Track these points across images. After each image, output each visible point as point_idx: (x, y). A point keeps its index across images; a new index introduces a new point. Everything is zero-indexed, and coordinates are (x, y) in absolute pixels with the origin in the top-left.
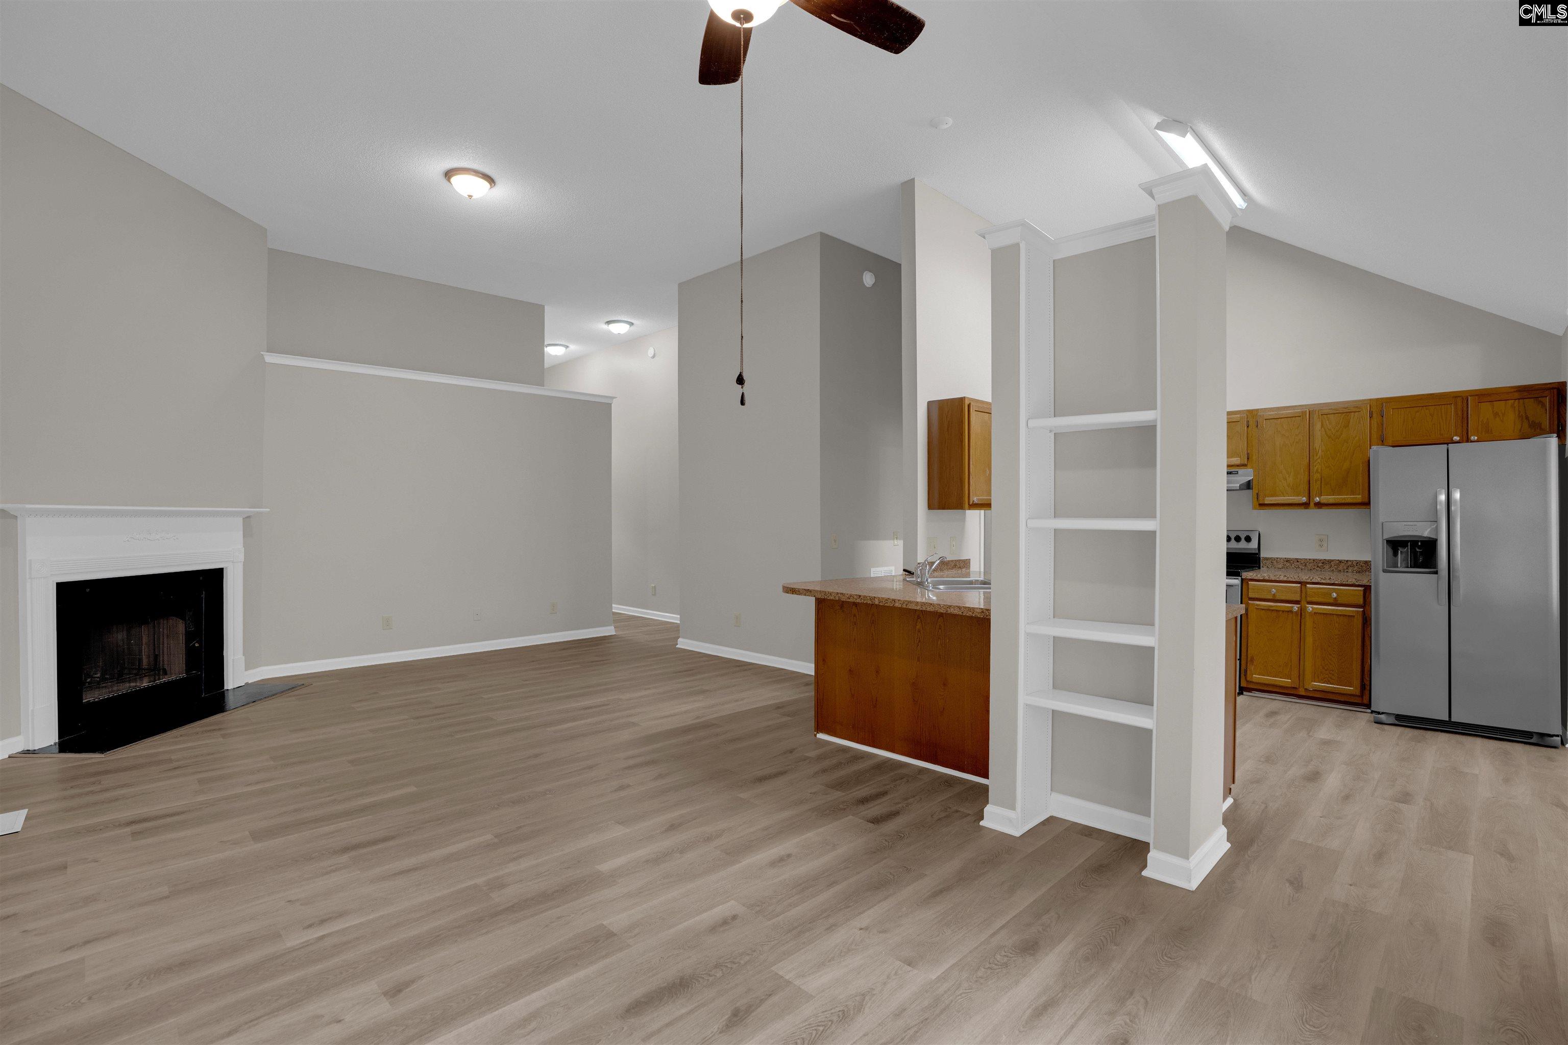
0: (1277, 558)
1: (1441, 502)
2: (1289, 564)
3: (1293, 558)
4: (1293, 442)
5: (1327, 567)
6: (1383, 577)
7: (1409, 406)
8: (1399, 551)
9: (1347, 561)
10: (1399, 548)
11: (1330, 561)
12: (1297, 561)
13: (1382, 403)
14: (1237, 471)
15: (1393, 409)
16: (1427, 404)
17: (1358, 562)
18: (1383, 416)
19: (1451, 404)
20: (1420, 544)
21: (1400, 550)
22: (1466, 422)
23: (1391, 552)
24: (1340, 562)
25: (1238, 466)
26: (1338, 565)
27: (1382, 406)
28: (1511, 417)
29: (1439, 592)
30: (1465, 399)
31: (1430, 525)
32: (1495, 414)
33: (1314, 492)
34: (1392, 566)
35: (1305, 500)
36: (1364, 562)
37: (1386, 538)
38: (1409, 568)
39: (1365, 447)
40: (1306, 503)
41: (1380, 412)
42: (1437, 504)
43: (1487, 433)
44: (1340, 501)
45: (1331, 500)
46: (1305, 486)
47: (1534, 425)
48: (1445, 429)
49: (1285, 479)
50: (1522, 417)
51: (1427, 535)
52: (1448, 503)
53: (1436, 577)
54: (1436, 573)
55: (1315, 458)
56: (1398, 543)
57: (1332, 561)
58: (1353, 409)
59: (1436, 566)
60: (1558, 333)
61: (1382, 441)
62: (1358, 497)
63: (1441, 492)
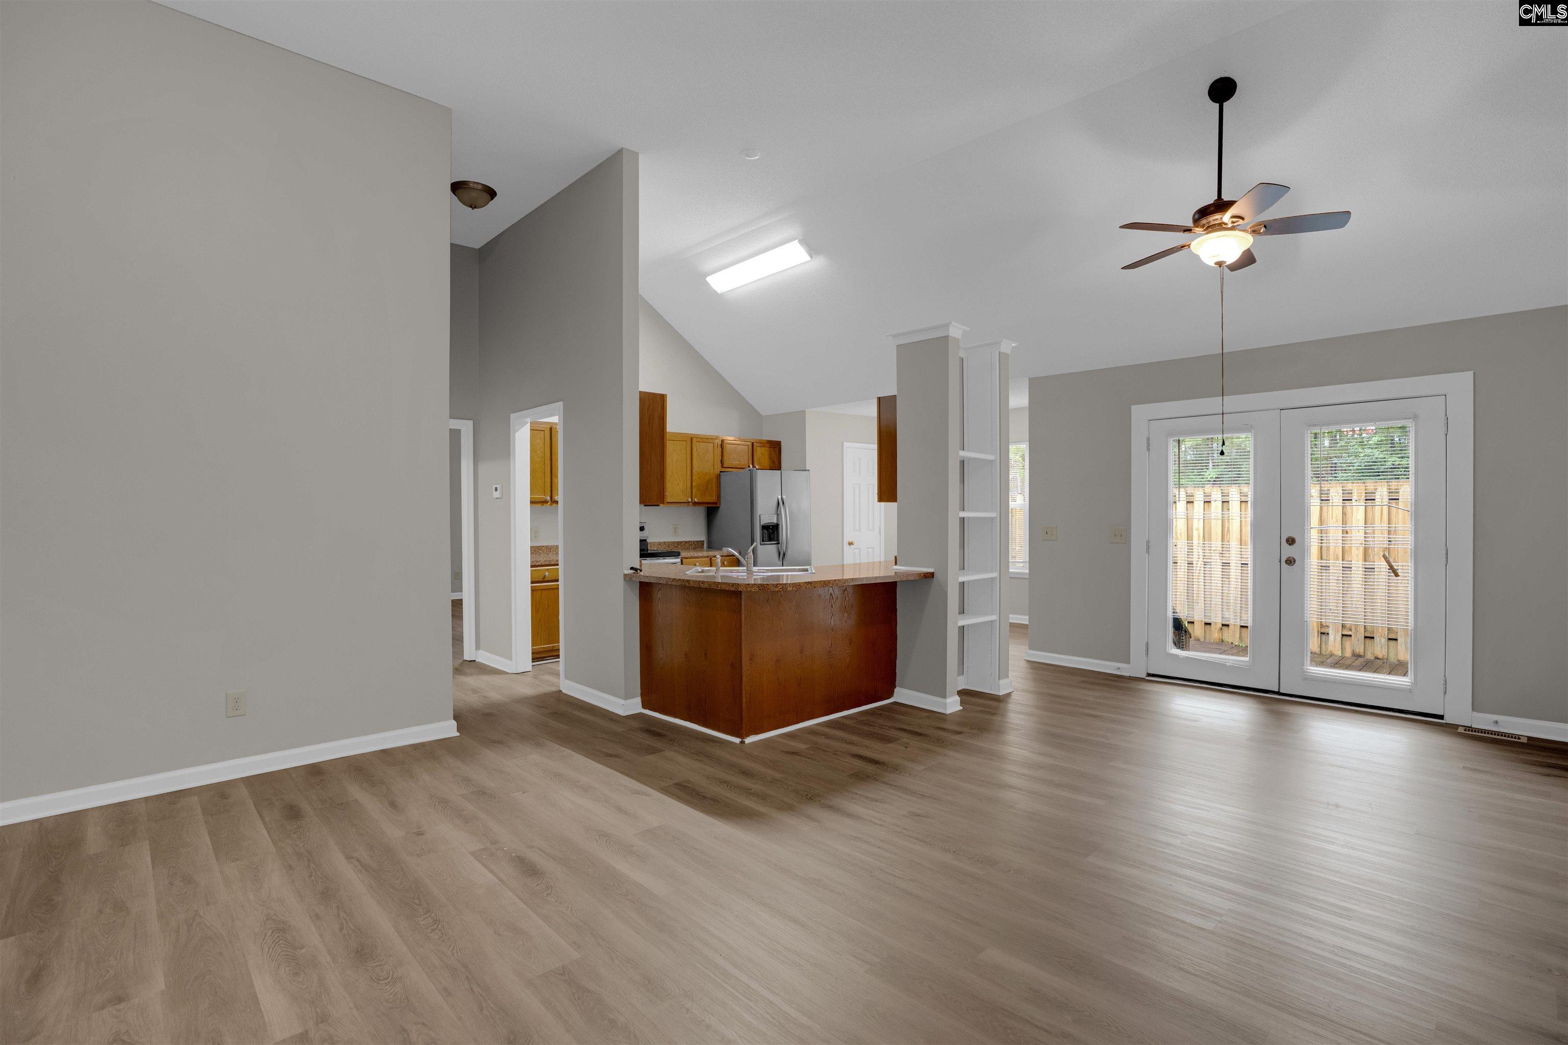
0: (654, 542)
2: (660, 547)
3: (662, 542)
4: (682, 459)
5: (680, 546)
9: (689, 542)
12: (665, 544)
15: (727, 444)
17: (694, 542)
18: (723, 448)
22: (753, 456)
24: (686, 542)
26: (685, 545)
27: (723, 441)
28: (767, 456)
29: (780, 554)
30: (753, 443)
31: (776, 516)
32: (762, 454)
33: (693, 495)
34: (763, 541)
35: (690, 500)
36: (697, 542)
37: (761, 524)
38: (768, 541)
39: (716, 466)
40: (690, 502)
41: (721, 445)
42: (779, 504)
43: (760, 464)
44: (704, 501)
45: (701, 501)
46: (689, 490)
47: (773, 462)
48: (745, 460)
49: (678, 485)
50: (770, 457)
51: (775, 521)
52: (783, 503)
53: (778, 547)
54: (778, 543)
55: (694, 471)
56: (765, 527)
57: (682, 542)
58: (711, 441)
59: (778, 540)
60: (763, 412)
61: (722, 464)
62: (713, 499)
63: (780, 497)
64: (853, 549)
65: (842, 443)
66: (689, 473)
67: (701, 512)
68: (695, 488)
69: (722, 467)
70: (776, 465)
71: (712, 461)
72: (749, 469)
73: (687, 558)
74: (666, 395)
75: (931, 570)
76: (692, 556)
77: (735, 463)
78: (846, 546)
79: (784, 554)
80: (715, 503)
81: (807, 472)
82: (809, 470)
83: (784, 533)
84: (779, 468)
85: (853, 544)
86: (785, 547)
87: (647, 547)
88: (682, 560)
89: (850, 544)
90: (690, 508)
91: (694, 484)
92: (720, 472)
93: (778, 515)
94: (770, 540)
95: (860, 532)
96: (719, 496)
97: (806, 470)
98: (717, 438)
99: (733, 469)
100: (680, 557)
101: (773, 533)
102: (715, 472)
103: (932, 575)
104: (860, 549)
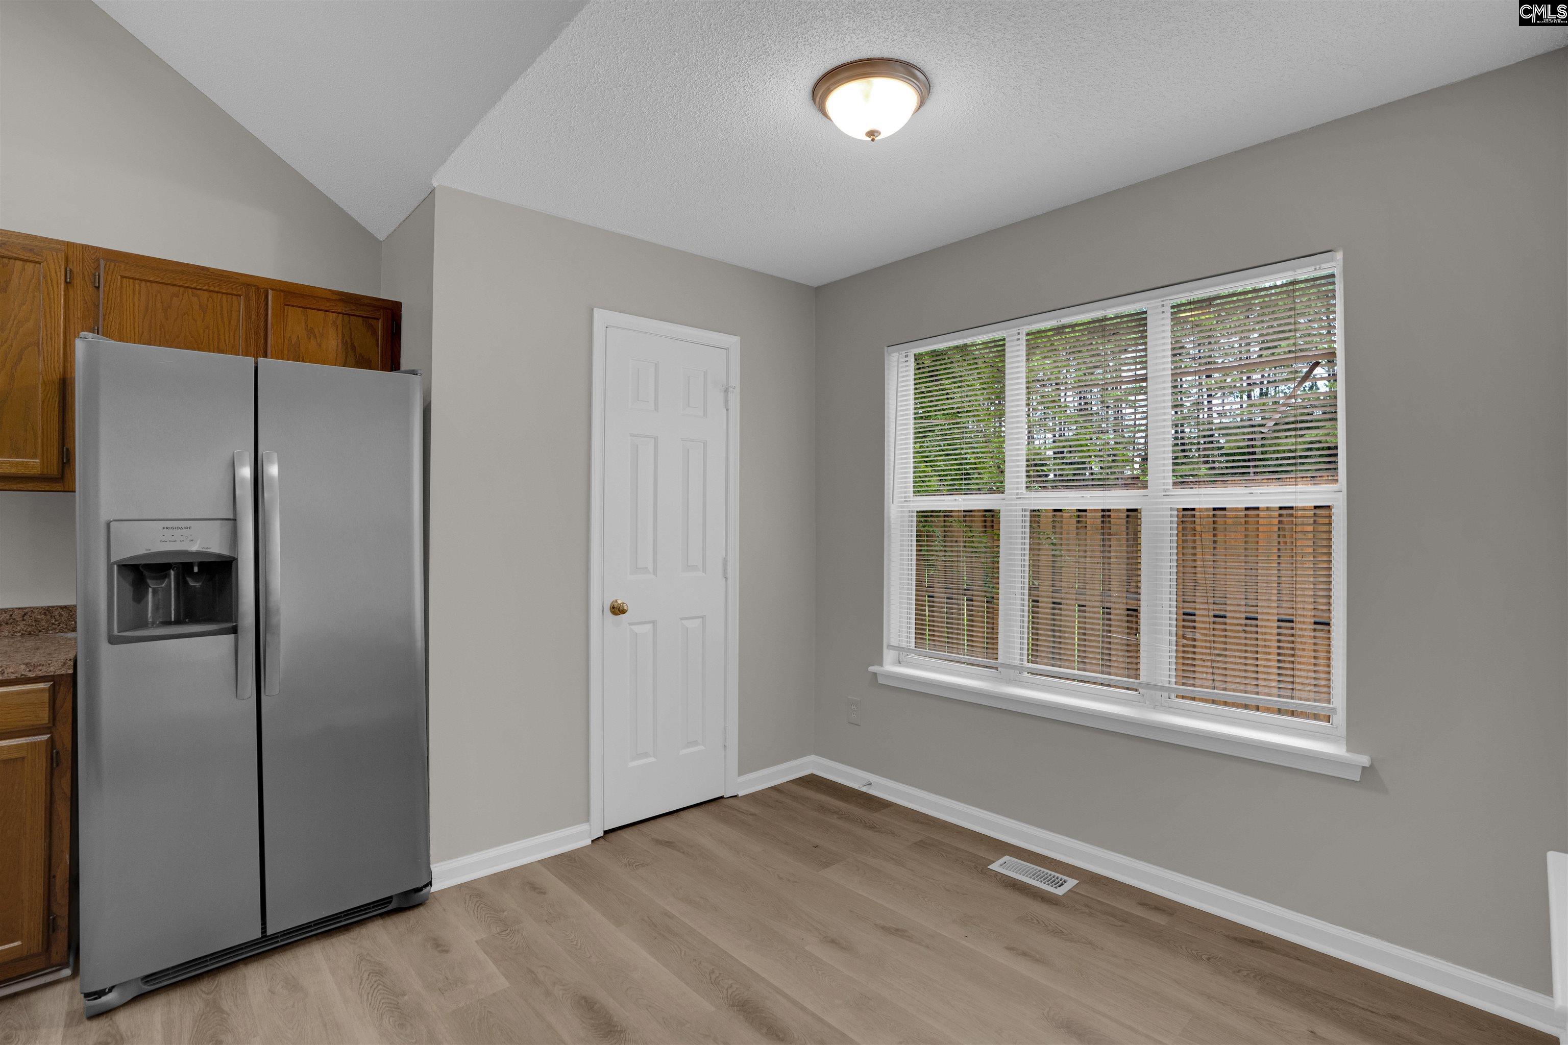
1: (243, 479)
6: (107, 653)
7: (159, 280)
8: (150, 590)
10: (149, 581)
13: (98, 260)
15: (122, 277)
16: (195, 285)
18: (98, 288)
19: (240, 296)
20: (196, 569)
21: (152, 584)
22: (262, 334)
23: (129, 590)
30: (263, 293)
37: (119, 557)
42: (234, 481)
56: (141, 569)
59: (231, 617)
64: (628, 623)
78: (599, 615)
85: (628, 611)
89: (620, 610)
94: (180, 614)
104: (643, 623)
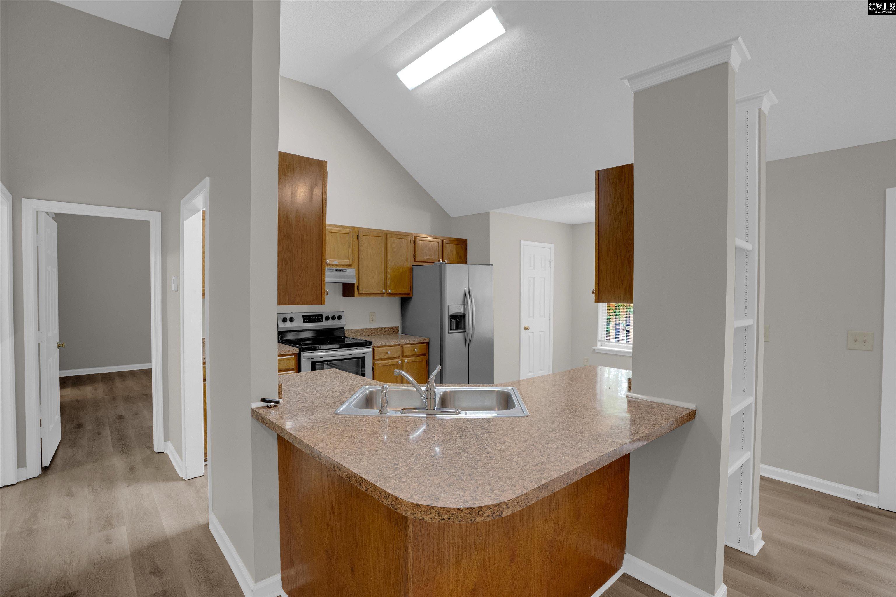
0: (352, 330)
2: (358, 333)
3: (360, 329)
4: (377, 253)
5: (376, 332)
6: (448, 336)
8: (453, 323)
9: (385, 328)
10: (454, 320)
11: (378, 329)
12: (362, 331)
14: (346, 270)
15: (419, 241)
16: (431, 241)
17: (389, 328)
18: (415, 244)
20: (460, 317)
22: (443, 252)
24: (382, 329)
25: (346, 265)
26: (381, 331)
27: (415, 238)
28: (455, 252)
29: (466, 341)
30: (443, 241)
31: (463, 307)
32: (451, 250)
33: (387, 286)
34: (451, 329)
35: (384, 291)
36: (393, 328)
37: (450, 314)
38: (455, 329)
39: (409, 261)
40: (384, 293)
41: (414, 241)
42: (465, 295)
43: (449, 259)
44: (398, 292)
45: (394, 292)
46: (383, 283)
47: (461, 258)
48: (436, 255)
49: (373, 277)
50: (458, 253)
51: (462, 311)
52: (470, 294)
53: (465, 334)
54: (465, 332)
55: (388, 265)
56: (453, 317)
57: (378, 328)
58: (404, 237)
59: (464, 328)
60: (452, 216)
61: (415, 258)
62: (406, 290)
63: (466, 288)
64: (528, 333)
65: (520, 241)
66: (383, 266)
67: (397, 300)
68: (389, 281)
69: (415, 261)
70: (463, 259)
71: (406, 255)
72: (439, 263)
73: (378, 347)
74: (326, 162)
75: (692, 406)
76: (384, 344)
77: (427, 258)
78: (522, 330)
79: (470, 341)
80: (408, 294)
81: (491, 266)
82: (492, 265)
83: (470, 321)
84: (466, 263)
85: (528, 329)
86: (471, 333)
87: (345, 334)
88: (374, 350)
89: (526, 329)
90: (386, 299)
91: (389, 276)
92: (413, 266)
93: (465, 303)
94: (458, 328)
95: (534, 318)
96: (411, 288)
97: (489, 265)
98: (410, 234)
99: (424, 263)
100: (372, 346)
101: (460, 322)
102: (409, 266)
103: (692, 415)
104: (533, 333)
